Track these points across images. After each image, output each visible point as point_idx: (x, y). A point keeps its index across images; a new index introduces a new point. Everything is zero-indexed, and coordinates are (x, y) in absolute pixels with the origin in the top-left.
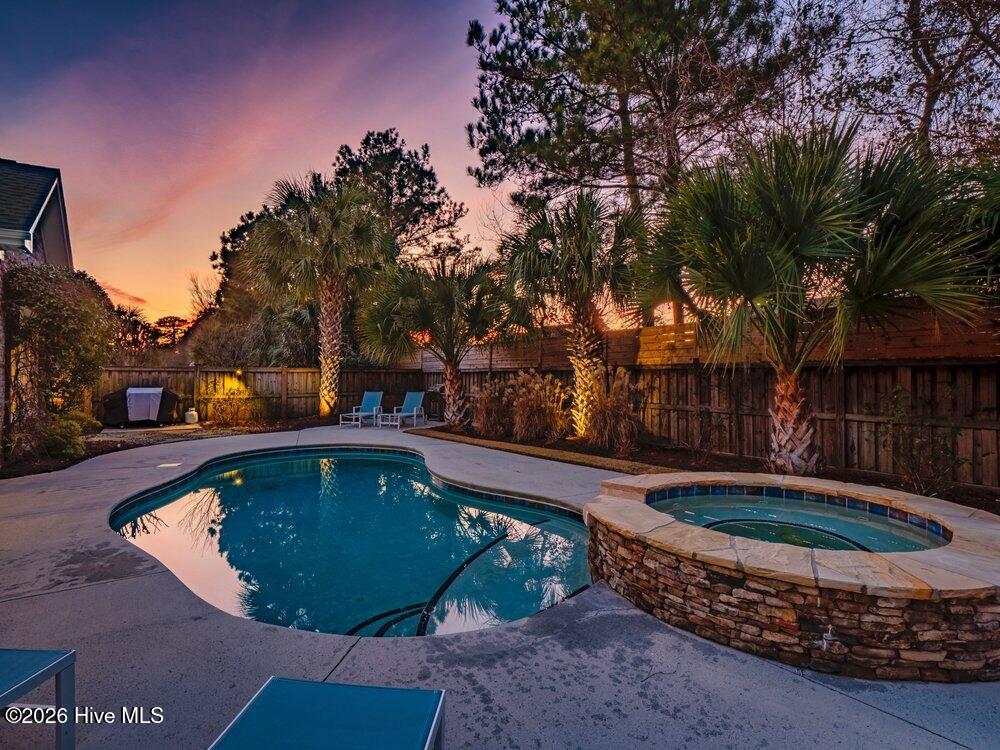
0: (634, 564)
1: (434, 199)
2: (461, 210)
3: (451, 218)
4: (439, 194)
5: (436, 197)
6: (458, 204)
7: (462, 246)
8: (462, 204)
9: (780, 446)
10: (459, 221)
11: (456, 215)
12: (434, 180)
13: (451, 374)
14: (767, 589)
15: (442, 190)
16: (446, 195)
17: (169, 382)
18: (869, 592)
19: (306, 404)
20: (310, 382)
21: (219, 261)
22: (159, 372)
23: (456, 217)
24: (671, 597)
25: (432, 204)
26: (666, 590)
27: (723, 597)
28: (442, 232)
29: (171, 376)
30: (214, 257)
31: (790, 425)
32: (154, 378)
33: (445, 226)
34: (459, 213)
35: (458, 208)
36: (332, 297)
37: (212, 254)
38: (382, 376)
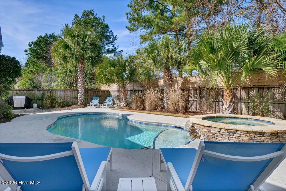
0: (208, 132)
1: (108, 34)
2: (116, 37)
3: (112, 40)
4: (110, 32)
5: (109, 33)
6: (115, 35)
7: (116, 49)
8: (116, 36)
9: (225, 109)
10: (115, 41)
11: (114, 39)
12: (108, 28)
13: (123, 91)
14: (241, 133)
15: (111, 31)
16: (112, 33)
17: (27, 94)
18: (263, 132)
19: (73, 101)
20: (73, 94)
21: (28, 52)
22: (23, 91)
23: (114, 40)
24: (218, 138)
25: (107, 35)
26: (217, 137)
27: (231, 136)
28: (110, 45)
29: (27, 92)
30: (26, 51)
31: (228, 103)
32: (21, 93)
33: (111, 43)
34: (115, 39)
35: (115, 37)
36: (82, 66)
37: (25, 50)
38: (97, 92)
